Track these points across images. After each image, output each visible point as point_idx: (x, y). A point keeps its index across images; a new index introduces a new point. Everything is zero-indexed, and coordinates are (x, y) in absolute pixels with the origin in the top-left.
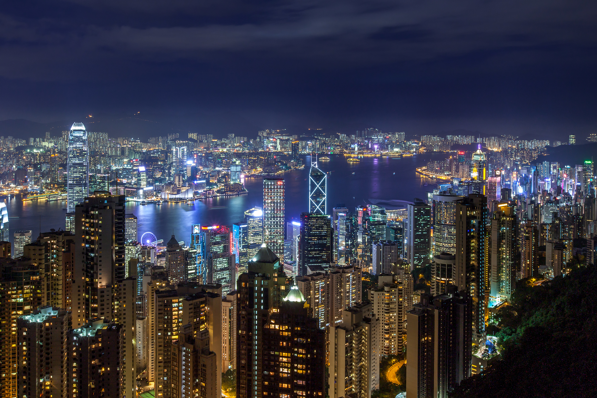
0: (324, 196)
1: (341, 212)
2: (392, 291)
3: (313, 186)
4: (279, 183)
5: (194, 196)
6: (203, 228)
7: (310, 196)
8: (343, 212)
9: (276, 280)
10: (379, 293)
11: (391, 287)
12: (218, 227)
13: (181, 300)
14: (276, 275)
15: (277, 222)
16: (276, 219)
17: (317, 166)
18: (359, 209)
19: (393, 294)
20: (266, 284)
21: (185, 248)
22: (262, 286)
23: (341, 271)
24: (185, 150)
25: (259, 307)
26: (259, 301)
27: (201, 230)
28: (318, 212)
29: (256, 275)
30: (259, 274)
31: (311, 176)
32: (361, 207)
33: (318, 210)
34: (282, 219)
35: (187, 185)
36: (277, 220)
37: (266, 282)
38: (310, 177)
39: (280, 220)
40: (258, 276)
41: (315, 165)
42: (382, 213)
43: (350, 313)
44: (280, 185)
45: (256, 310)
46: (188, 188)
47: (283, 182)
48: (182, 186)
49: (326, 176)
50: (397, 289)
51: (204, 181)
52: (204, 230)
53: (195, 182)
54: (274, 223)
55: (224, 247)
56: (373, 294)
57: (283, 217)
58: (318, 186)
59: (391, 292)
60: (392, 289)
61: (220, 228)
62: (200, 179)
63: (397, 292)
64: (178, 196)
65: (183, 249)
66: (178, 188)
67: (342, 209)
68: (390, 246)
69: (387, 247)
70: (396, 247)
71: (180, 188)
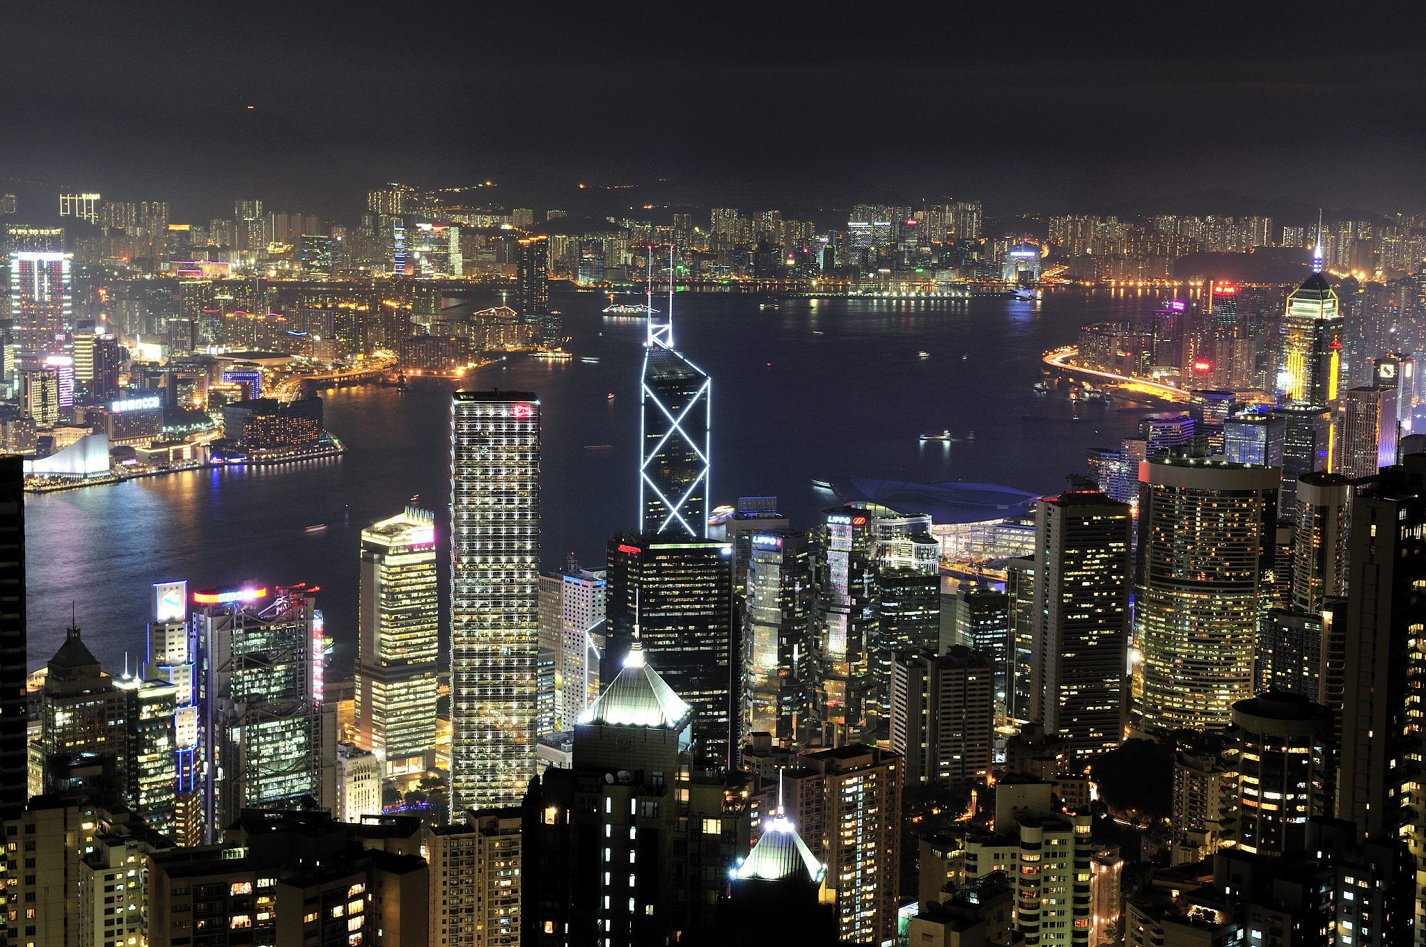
0: (699, 465)
1: (765, 533)
2: (1048, 842)
3: (657, 424)
4: (517, 411)
5: (112, 467)
6: (200, 598)
7: (643, 466)
8: (771, 532)
9: (685, 796)
10: (1000, 850)
11: (1047, 829)
12: (262, 593)
13: (264, 883)
14: (685, 777)
15: (509, 574)
16: (503, 559)
17: (670, 343)
18: (835, 519)
19: (1054, 855)
20: (649, 812)
21: (124, 681)
22: (632, 821)
23: (822, 765)
24: (66, 267)
25: (618, 904)
26: (619, 880)
27: (192, 607)
28: (675, 533)
29: (609, 777)
30: (621, 774)
31: (649, 381)
32: (843, 514)
33: (675, 524)
34: (529, 559)
35: (80, 421)
36: (510, 561)
37: (650, 805)
38: (644, 387)
39: (523, 561)
40: (617, 781)
41: (663, 337)
42: (919, 534)
43: (941, 927)
44: (523, 420)
45: (606, 915)
46: (83, 431)
47: (533, 406)
48: (59, 425)
49: (708, 384)
50: (1069, 836)
51: (153, 403)
52: (206, 605)
53: (118, 407)
54: (497, 574)
55: (290, 671)
56: (975, 857)
57: (532, 552)
58: (676, 425)
59: (1044, 849)
60: (1048, 835)
61: (270, 599)
62: (131, 394)
63: (1070, 847)
64: (42, 466)
65: (116, 684)
66: (42, 430)
67: (764, 518)
68: (963, 671)
69: (950, 674)
70: (987, 672)
71: (50, 430)
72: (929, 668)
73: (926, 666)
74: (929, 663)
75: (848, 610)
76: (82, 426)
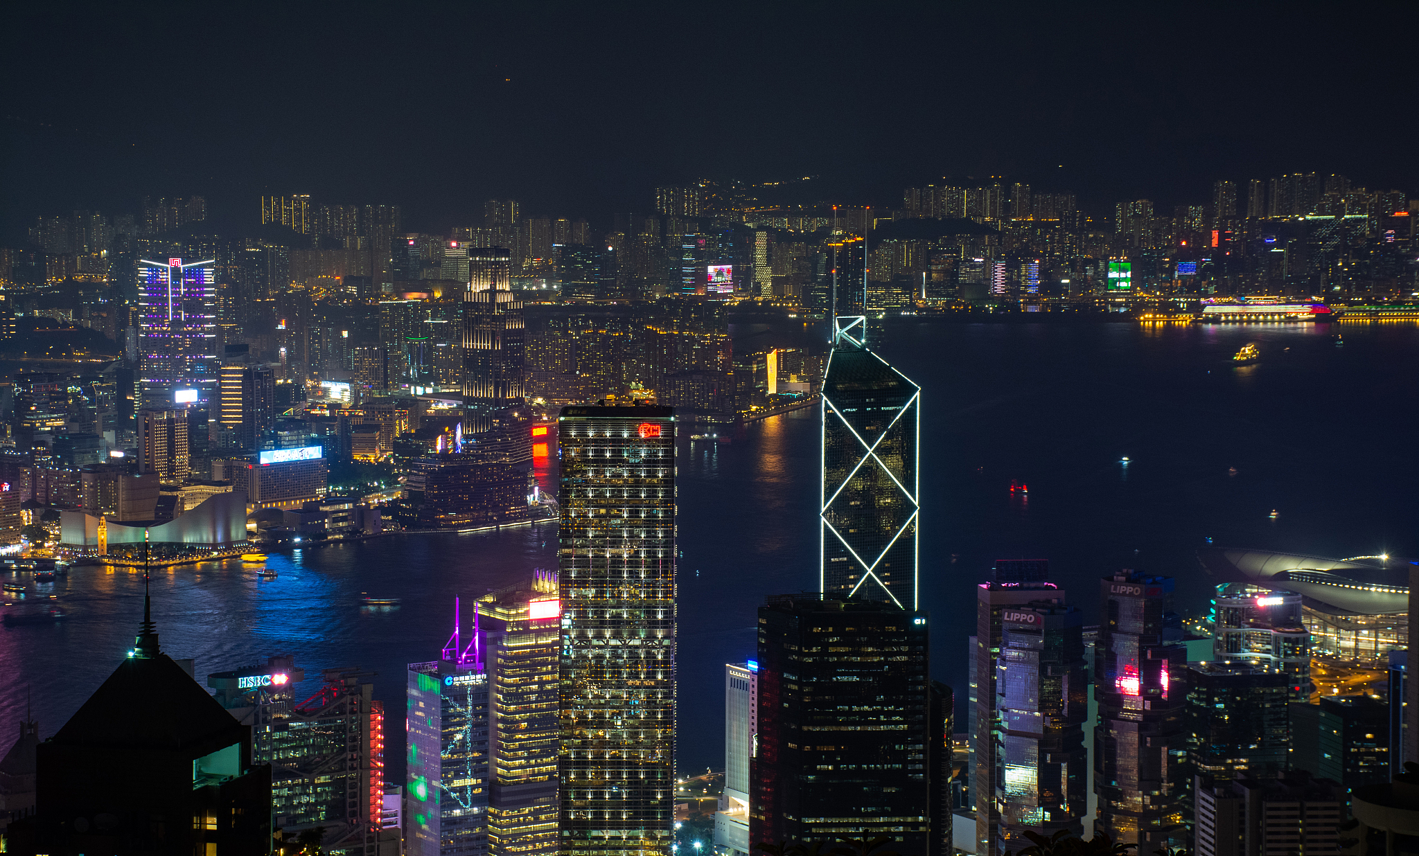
0: (905, 508)
1: (1017, 608)
3: (842, 448)
7: (824, 508)
8: (1033, 606)
15: (633, 655)
17: (864, 341)
18: (1122, 589)
24: (209, 278)
28: (870, 600)
31: (832, 391)
32: (1130, 580)
33: (871, 588)
34: (660, 633)
35: (218, 476)
36: (634, 636)
38: (825, 400)
44: (652, 443)
47: (665, 423)
48: (189, 481)
49: (918, 394)
51: (313, 453)
53: (268, 458)
55: (338, 785)
57: (664, 624)
58: (870, 451)
64: (159, 534)
66: (164, 488)
67: (1028, 589)
68: (1297, 805)
69: (1278, 809)
70: (1334, 808)
71: (176, 488)
72: (1247, 799)
73: (1243, 796)
74: (1247, 791)
75: (1140, 718)
76: (219, 484)
